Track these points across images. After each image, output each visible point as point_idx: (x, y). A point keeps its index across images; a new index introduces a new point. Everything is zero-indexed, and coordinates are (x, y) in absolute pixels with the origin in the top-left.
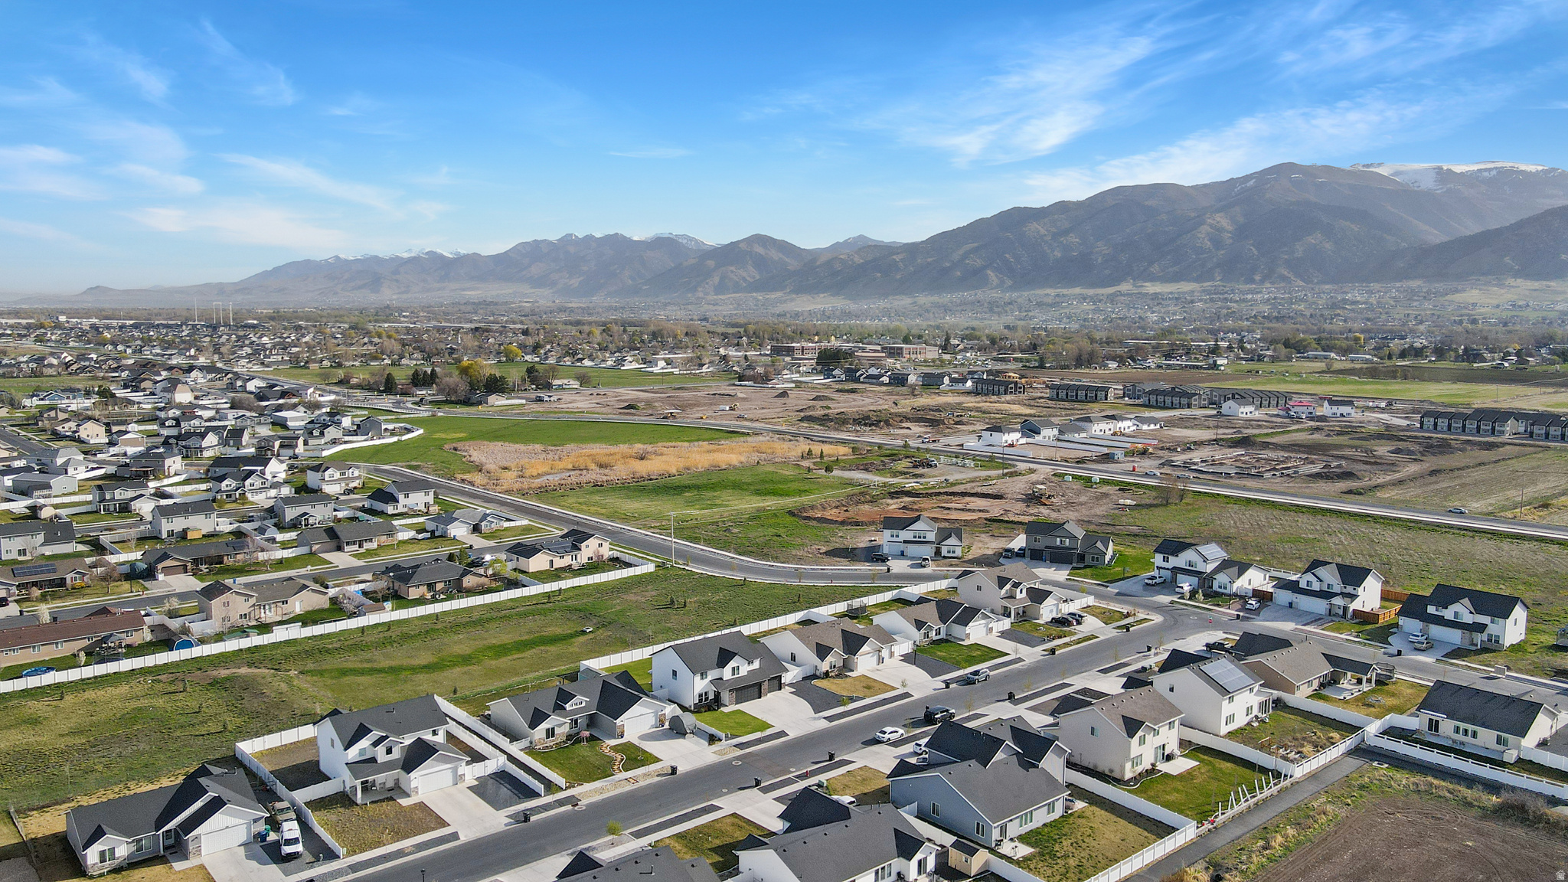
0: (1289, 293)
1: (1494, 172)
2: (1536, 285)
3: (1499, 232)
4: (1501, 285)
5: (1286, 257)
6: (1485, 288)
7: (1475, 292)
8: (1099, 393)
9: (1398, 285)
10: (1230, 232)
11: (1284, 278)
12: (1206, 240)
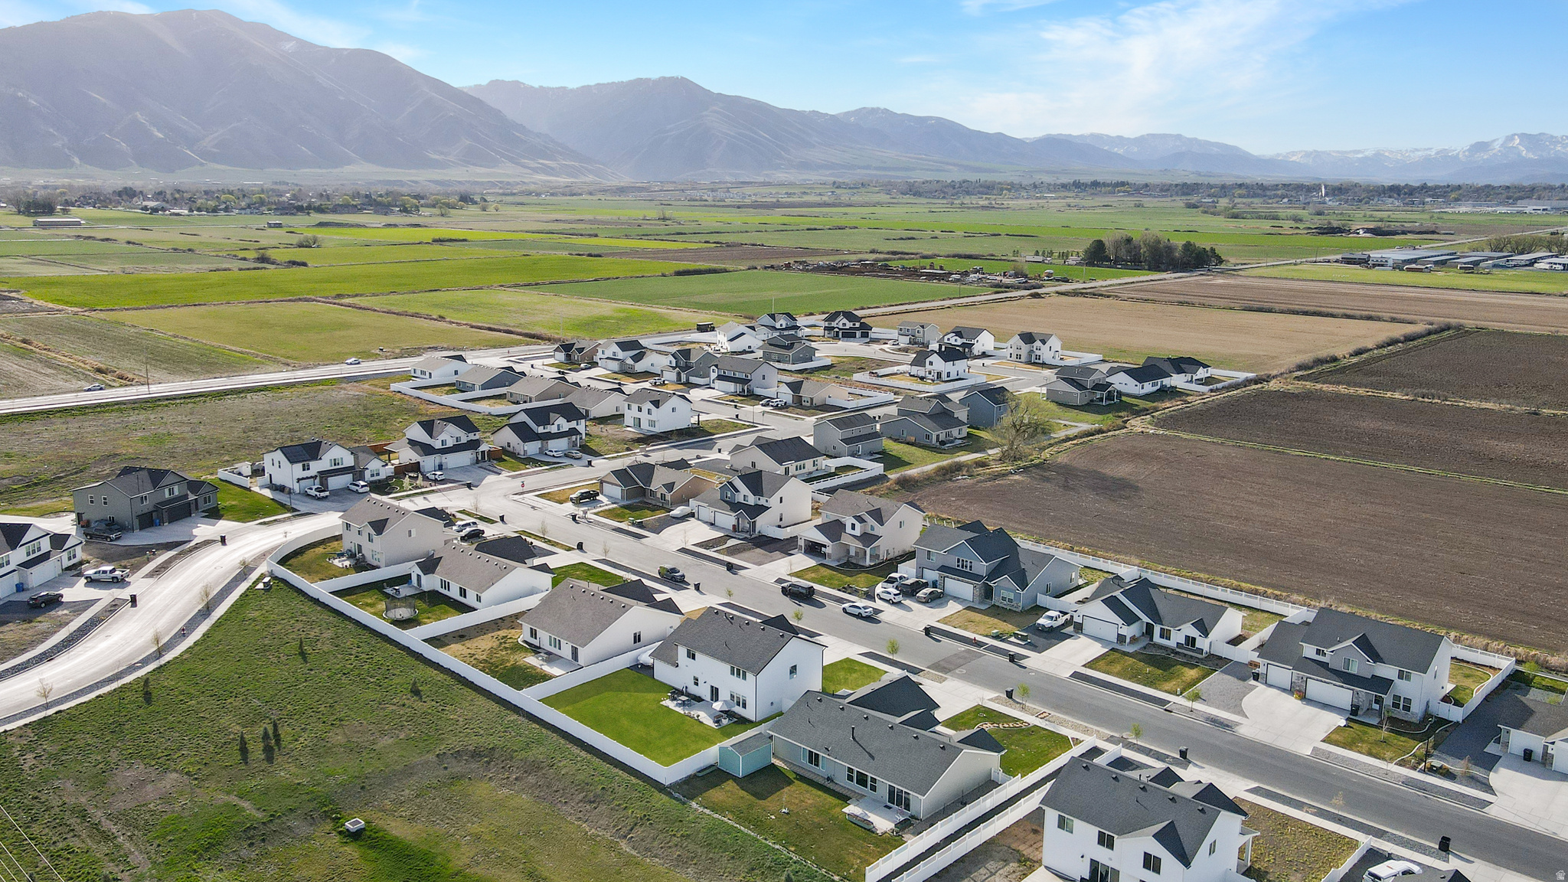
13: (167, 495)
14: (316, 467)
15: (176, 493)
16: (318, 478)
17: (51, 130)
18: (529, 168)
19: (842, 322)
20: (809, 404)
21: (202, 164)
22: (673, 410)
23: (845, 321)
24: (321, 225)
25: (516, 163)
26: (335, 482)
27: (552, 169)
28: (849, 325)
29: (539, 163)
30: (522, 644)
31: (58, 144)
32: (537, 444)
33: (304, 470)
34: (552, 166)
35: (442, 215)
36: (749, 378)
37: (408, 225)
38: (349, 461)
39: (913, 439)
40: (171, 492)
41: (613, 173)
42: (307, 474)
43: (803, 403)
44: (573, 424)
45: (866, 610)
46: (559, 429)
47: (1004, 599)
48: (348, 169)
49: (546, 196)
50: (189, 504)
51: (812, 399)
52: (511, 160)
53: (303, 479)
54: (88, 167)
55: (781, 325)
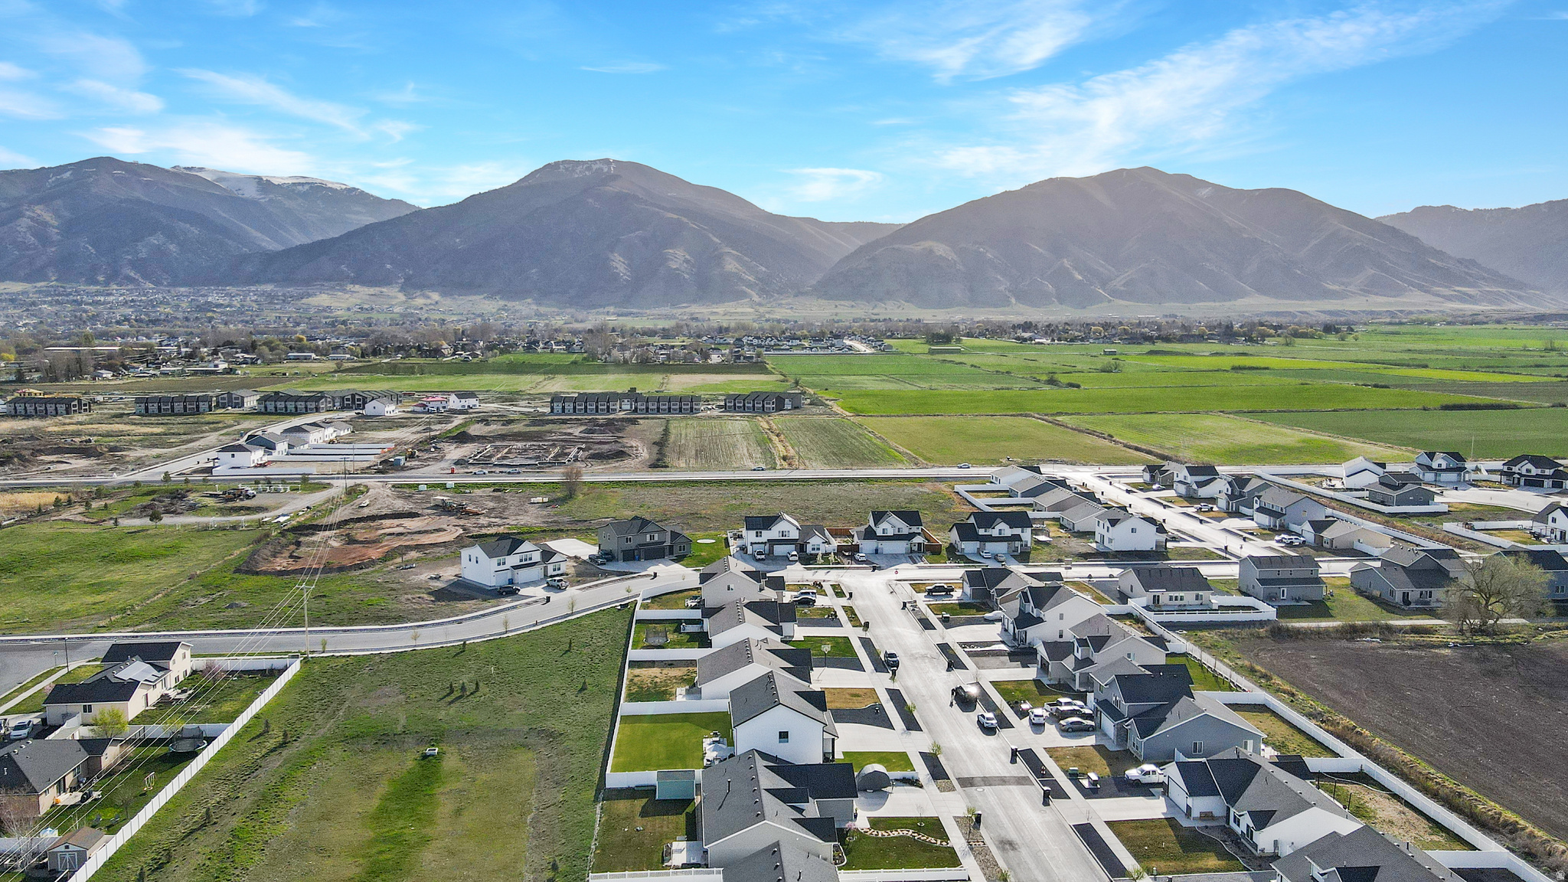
0: (145, 295)
1: (307, 187)
2: (372, 290)
3: (334, 241)
4: (344, 291)
5: (130, 257)
6: (331, 293)
7: (324, 296)
8: (201, 404)
9: (253, 288)
10: (57, 228)
11: (131, 280)
12: (28, 235)
13: (648, 540)
14: (767, 535)
15: (656, 539)
16: (768, 545)
17: (999, 277)
18: (1439, 295)
19: (1525, 467)
20: (1328, 546)
21: (1110, 301)
22: (1133, 530)
23: (1530, 466)
24: (1152, 353)
25: (1426, 292)
26: (779, 550)
27: (1470, 296)
28: (1534, 471)
29: (1455, 291)
31: (1002, 288)
32: (977, 544)
33: (757, 536)
34: (1472, 293)
35: (1287, 345)
36: (1284, 512)
37: (1235, 354)
38: (794, 534)
39: (1377, 593)
40: (652, 537)
41: (1552, 300)
42: (759, 540)
43: (1324, 544)
44: (1017, 531)
45: (988, 722)
46: (1000, 534)
47: (1133, 745)
48: (1240, 302)
49: (1441, 325)
50: (664, 548)
51: (1331, 540)
52: (1421, 288)
53: (756, 543)
54: (1021, 305)
55: (1440, 465)
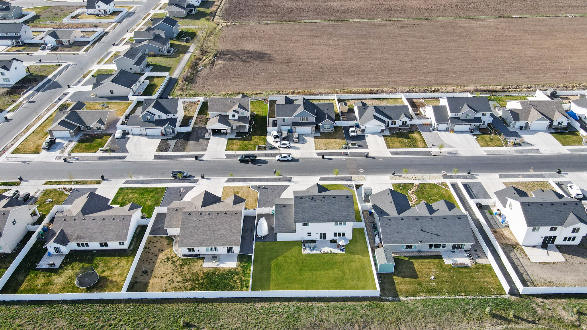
20: (68, 44)
22: (16, 68)
30: (182, 257)
36: (19, 35)
39: (152, 53)
43: (64, 44)
47: (325, 129)
51: (69, 41)
